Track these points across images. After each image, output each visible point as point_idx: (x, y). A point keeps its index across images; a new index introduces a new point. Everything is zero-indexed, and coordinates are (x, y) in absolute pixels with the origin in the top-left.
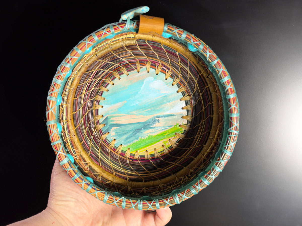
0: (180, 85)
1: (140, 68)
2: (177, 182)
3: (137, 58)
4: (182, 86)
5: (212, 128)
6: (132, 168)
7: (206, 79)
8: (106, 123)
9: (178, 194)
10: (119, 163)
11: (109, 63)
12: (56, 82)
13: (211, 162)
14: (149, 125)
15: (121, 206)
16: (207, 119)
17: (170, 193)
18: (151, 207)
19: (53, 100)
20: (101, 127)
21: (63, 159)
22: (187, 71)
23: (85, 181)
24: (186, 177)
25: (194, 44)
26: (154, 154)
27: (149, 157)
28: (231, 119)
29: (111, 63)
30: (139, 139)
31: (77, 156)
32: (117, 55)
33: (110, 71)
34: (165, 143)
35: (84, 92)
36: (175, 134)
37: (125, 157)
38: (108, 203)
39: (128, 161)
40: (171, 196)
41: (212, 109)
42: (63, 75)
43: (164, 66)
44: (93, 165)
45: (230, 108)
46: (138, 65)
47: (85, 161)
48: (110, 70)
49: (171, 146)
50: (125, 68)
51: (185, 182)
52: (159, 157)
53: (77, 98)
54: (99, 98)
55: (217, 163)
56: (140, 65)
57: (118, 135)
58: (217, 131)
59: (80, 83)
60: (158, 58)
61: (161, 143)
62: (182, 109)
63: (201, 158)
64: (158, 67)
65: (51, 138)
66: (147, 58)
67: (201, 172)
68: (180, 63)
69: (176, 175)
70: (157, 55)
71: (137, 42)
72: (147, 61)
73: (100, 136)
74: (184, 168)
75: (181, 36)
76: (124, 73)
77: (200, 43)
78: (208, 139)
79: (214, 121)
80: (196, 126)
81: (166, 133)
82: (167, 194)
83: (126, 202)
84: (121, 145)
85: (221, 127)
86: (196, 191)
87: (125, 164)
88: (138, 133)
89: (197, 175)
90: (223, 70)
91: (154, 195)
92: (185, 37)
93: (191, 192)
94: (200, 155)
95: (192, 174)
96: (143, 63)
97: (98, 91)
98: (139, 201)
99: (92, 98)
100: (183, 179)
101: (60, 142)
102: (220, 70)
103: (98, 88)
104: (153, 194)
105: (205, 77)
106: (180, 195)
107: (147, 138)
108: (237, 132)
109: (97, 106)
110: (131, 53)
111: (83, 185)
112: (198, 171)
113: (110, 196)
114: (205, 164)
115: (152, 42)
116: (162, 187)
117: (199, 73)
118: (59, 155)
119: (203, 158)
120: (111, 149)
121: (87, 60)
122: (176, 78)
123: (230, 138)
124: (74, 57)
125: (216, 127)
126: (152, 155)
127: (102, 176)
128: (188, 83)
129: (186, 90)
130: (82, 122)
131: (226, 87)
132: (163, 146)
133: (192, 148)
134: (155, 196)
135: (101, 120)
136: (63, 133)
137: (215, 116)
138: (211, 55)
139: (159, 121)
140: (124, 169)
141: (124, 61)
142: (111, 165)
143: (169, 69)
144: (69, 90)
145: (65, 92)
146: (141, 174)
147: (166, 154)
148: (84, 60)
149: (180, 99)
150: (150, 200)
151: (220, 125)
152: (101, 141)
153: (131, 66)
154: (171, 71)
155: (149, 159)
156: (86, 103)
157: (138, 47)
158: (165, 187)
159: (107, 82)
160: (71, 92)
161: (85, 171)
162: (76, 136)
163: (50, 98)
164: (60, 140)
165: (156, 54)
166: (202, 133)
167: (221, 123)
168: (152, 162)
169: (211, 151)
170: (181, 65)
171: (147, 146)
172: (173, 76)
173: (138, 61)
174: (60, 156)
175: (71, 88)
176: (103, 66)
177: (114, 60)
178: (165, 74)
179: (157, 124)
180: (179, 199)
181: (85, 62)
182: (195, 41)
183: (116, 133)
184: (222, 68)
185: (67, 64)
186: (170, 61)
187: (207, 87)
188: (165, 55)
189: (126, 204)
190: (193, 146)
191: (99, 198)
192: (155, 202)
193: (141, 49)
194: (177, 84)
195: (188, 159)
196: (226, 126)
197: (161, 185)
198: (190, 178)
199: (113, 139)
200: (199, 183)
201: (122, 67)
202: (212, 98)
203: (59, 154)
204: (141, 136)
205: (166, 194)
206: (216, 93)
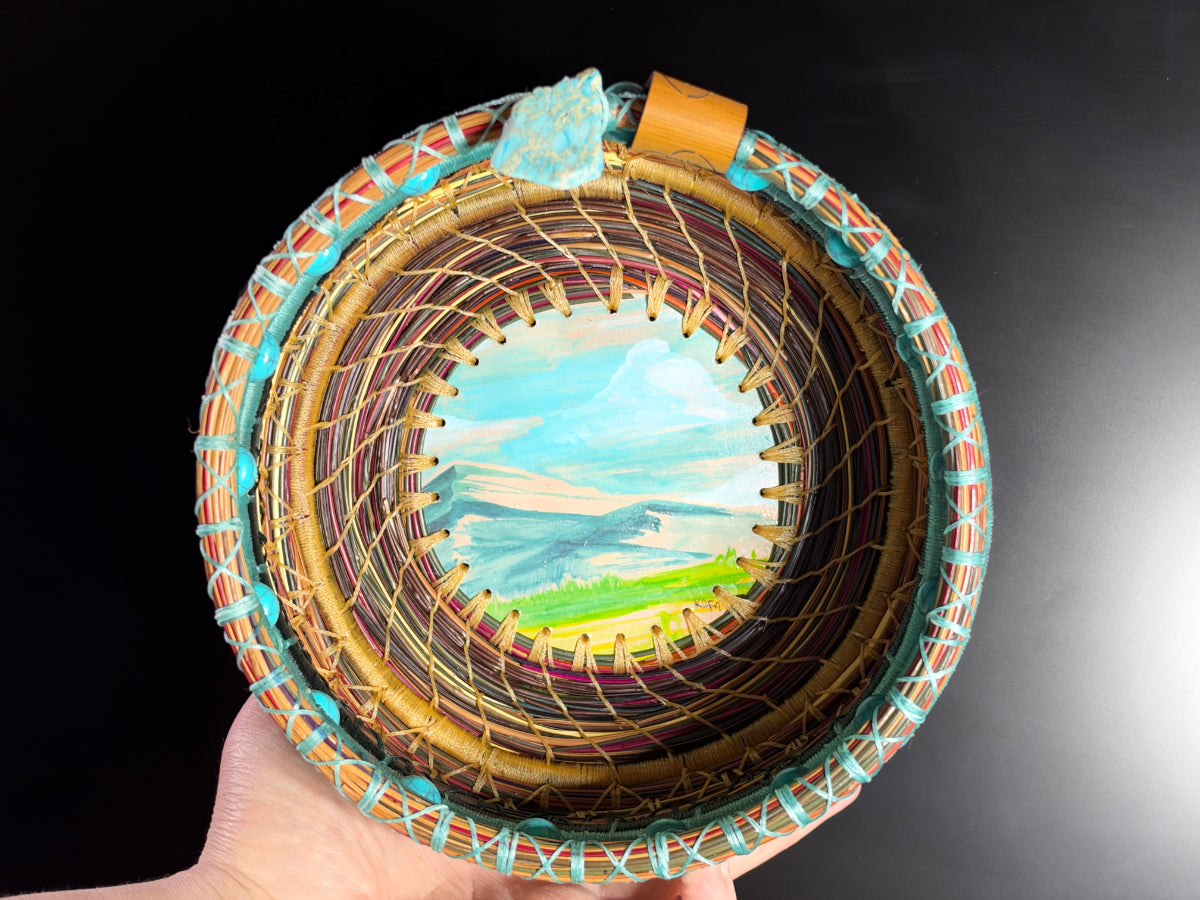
0: (772, 395)
1: (624, 294)
2: (681, 789)
3: (618, 254)
4: (778, 400)
5: (870, 598)
6: (511, 693)
7: (882, 390)
8: (444, 492)
9: (669, 838)
10: (465, 665)
11: (500, 252)
12: (264, 285)
13: (835, 735)
14: (614, 532)
15: (430, 840)
16: (856, 554)
17: (644, 827)
18: (549, 869)
19: (239, 356)
20: (420, 501)
21: (231, 601)
22: (811, 345)
23: (301, 708)
24: (725, 777)
25: (854, 235)
26: (614, 655)
27: (592, 664)
28: (949, 574)
29: (509, 252)
30: (563, 583)
31: (301, 602)
32: (537, 228)
33: (500, 287)
34: (666, 618)
35: (378, 351)
36: (716, 590)
37: (491, 644)
38: (377, 814)
39: (503, 665)
40: (639, 840)
41: (885, 519)
42: (299, 260)
43: (719, 307)
44: (359, 651)
45: (953, 526)
46: (617, 281)
47: (327, 627)
48: (501, 281)
49: (690, 636)
50: (560, 285)
51: (714, 795)
52: (632, 672)
53: (347, 368)
54: (435, 384)
55: (858, 742)
56: (625, 283)
57: (484, 548)
58: (888, 614)
59: (367, 312)
60: (702, 267)
61: (650, 615)
62: (763, 493)
63: (802, 711)
64: (694, 304)
65: (200, 503)
66: (657, 260)
67: (788, 766)
68: (786, 305)
69: (684, 758)
70: (700, 254)
71: (630, 189)
72: (656, 274)
73: (408, 540)
74: (722, 737)
75: (804, 191)
76: (554, 304)
77: (875, 235)
78: (843, 636)
79: (880, 570)
80: (808, 575)
81: (675, 580)
82: (628, 829)
83: (452, 826)
84: (488, 592)
85: (904, 598)
86: (747, 842)
87: (488, 674)
88: (564, 556)
89: (767, 777)
90: (950, 362)
91: (575, 825)
92: (820, 197)
93: (727, 840)
94: (798, 698)
95: (749, 768)
96: (636, 276)
97: (438, 359)
98: (505, 832)
99: (406, 381)
100: (712, 783)
101: (235, 528)
102: (939, 363)
103: (438, 346)
104: (576, 818)
105: (881, 383)
106: (677, 844)
107: (595, 585)
108: (964, 633)
109: (422, 416)
110: (598, 228)
111: (291, 720)
112: (778, 760)
113: (390, 787)
114: (811, 739)
115: (690, 202)
116: (619, 799)
117: (858, 362)
118: (220, 581)
119: (808, 713)
120: (444, 599)
121: (417, 223)
122: (762, 366)
123: (928, 648)
124: (357, 198)
125: (885, 595)
126: (602, 659)
127: (383, 704)
128: (807, 394)
129: (792, 420)
130: (347, 467)
131: (951, 438)
132: (655, 629)
133: (770, 663)
134: (578, 828)
135: (428, 475)
136: (264, 496)
137: (889, 551)
138: (914, 291)
139: (657, 524)
140: (480, 691)
141: (563, 256)
142: (428, 667)
143: (738, 322)
144: (321, 328)
145: (304, 333)
146: (545, 725)
147: (661, 664)
148: (401, 221)
149: (761, 454)
150: (553, 837)
151: (903, 592)
152: (410, 559)
153: (587, 283)
154: (744, 330)
155: (589, 672)
156: (378, 397)
157: (630, 212)
158: (628, 801)
159: (478, 328)
160: (326, 339)
161: (322, 666)
162: (314, 520)
163: (229, 344)
164: (237, 520)
165: (697, 250)
166: (823, 609)
167: (910, 583)
168: (599, 688)
169: (847, 691)
170: (789, 313)
171: (588, 617)
172: (750, 351)
173: (620, 266)
174: (221, 585)
175: (330, 324)
176: (478, 262)
177: (525, 243)
178: (719, 339)
179: (647, 537)
180: (671, 859)
181: (407, 229)
182: (856, 220)
183: (475, 539)
184: (948, 356)
185: (321, 219)
186: (748, 292)
187: (881, 423)
188: (730, 262)
189: (449, 837)
190: (779, 653)
191: (345, 786)
192: (568, 850)
193: (639, 218)
194: (761, 391)
195: (748, 705)
196: (924, 600)
197: (615, 787)
198: (736, 783)
199: (459, 563)
200: (765, 810)
201: (549, 278)
202: (892, 474)
203: (221, 575)
204: (575, 574)
205: (625, 830)
206: (913, 457)
